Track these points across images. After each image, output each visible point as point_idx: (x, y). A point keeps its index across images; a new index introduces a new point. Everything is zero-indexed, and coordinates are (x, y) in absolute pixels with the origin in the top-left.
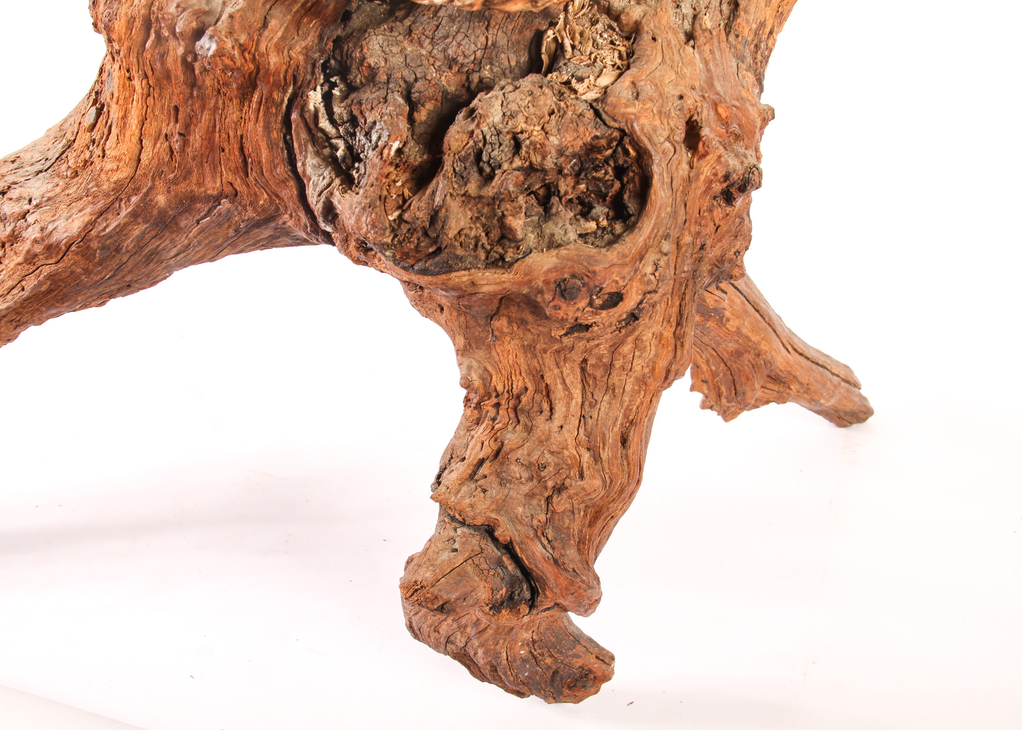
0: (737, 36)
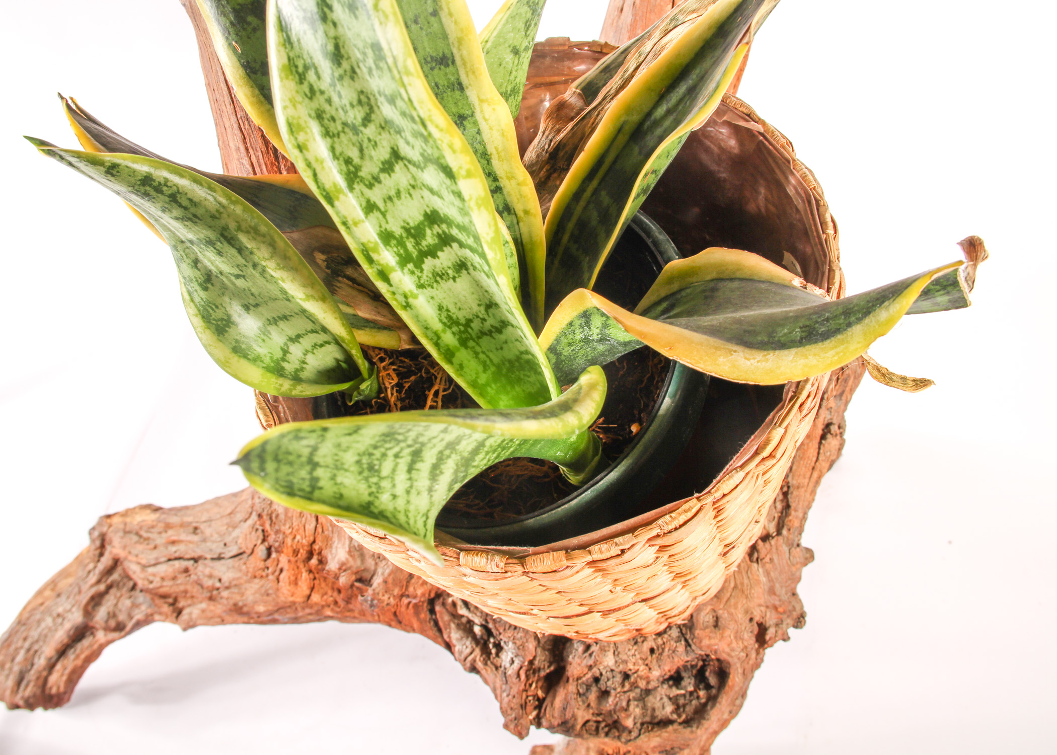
0: (789, 530)
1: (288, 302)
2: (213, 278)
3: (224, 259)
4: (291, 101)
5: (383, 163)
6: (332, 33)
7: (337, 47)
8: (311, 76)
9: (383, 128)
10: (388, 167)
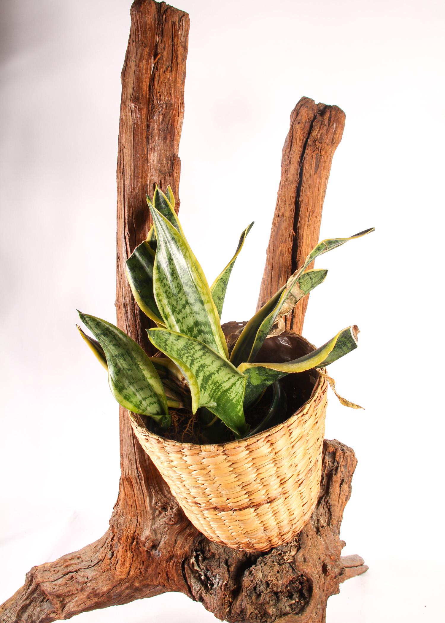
1: (144, 381)
2: (121, 371)
3: (126, 362)
4: (158, 288)
5: (183, 305)
6: (172, 267)
7: (173, 271)
8: (165, 281)
9: (184, 294)
10: (184, 307)
